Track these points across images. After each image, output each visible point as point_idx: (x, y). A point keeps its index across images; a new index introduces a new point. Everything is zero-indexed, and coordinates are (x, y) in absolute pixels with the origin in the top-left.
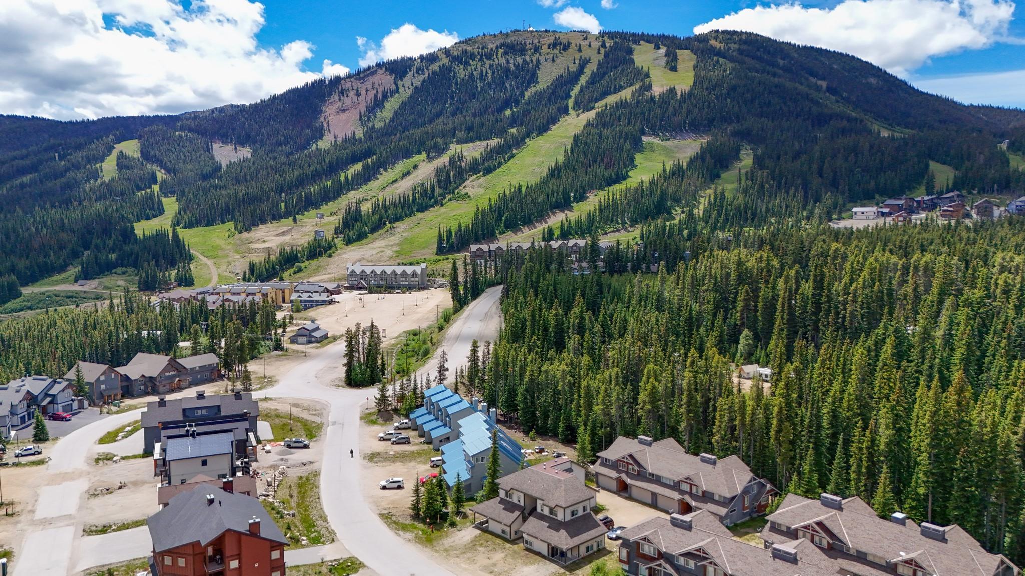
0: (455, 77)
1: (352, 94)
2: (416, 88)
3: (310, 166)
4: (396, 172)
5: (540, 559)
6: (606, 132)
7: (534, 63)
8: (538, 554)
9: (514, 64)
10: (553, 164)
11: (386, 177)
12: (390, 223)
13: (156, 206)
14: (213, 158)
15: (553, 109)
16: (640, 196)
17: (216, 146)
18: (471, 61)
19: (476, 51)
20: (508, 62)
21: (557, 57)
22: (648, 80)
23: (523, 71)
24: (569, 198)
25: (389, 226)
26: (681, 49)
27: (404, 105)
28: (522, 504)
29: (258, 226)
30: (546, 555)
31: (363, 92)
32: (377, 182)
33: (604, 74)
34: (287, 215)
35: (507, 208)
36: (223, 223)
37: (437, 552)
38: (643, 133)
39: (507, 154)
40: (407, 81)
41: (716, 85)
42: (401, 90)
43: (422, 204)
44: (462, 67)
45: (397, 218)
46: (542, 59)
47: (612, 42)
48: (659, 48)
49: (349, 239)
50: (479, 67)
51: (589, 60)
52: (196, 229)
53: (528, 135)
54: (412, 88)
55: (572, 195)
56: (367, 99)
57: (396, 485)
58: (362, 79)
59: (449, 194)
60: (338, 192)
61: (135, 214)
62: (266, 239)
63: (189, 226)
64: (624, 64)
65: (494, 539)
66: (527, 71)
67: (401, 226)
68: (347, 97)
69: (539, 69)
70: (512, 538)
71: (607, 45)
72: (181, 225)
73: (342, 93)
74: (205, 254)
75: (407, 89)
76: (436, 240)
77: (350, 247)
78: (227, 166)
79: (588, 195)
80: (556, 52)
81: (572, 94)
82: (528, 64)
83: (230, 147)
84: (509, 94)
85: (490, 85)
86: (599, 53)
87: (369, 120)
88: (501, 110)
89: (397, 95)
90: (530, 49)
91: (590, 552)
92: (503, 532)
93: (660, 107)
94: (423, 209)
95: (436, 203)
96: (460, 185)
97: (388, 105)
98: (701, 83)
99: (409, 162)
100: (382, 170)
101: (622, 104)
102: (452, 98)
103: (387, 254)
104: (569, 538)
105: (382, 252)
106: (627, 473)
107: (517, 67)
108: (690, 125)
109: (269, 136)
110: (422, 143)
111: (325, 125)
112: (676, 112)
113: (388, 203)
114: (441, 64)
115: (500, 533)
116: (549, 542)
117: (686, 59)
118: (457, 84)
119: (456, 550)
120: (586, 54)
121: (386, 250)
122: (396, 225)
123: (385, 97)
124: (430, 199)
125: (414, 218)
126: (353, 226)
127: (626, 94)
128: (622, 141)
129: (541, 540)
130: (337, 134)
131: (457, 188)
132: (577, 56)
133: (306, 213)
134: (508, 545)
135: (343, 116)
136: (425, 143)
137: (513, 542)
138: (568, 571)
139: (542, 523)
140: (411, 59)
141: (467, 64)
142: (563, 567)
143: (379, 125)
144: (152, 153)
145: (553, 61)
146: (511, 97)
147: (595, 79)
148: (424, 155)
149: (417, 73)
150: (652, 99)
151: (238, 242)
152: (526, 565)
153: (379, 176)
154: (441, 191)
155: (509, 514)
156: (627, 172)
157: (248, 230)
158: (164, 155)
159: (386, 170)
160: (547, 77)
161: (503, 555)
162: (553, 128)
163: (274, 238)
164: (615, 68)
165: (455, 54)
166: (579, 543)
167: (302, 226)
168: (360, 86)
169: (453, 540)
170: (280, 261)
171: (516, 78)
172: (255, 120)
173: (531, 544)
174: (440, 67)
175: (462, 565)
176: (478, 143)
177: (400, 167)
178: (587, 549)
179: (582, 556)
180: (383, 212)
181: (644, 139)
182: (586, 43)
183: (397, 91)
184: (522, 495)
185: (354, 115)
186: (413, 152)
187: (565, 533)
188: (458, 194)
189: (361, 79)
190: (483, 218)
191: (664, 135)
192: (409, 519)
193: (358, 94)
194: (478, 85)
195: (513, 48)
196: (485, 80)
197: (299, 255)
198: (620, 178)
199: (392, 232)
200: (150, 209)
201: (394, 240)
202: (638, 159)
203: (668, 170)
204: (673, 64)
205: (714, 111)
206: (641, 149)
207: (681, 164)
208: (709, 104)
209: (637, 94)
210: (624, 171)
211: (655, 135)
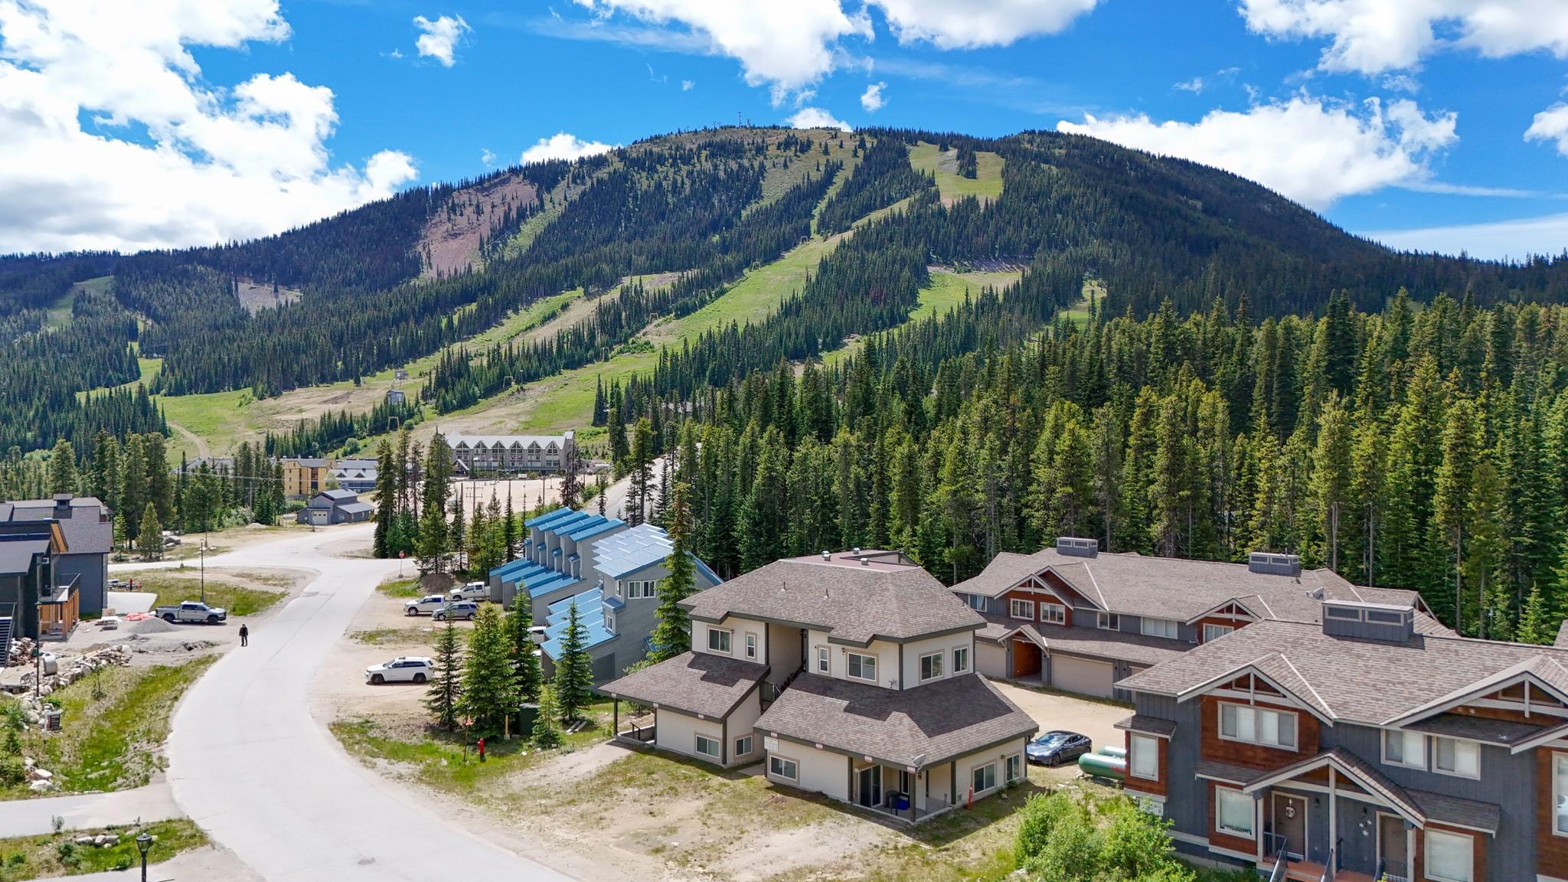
0: (631, 188)
1: (469, 211)
2: (571, 204)
3: (391, 305)
4: (534, 314)
5: (823, 809)
6: (871, 256)
7: (757, 169)
8: (818, 797)
9: (725, 170)
10: (788, 297)
11: (514, 322)
12: (517, 383)
13: (125, 365)
14: (237, 302)
15: (787, 228)
16: (931, 336)
17: (244, 287)
18: (658, 167)
19: (666, 153)
20: (716, 167)
21: (791, 161)
22: (933, 189)
23: (739, 180)
24: (816, 343)
25: (514, 386)
26: (981, 150)
27: (551, 228)
28: (760, 658)
29: (293, 389)
30: (844, 796)
31: (487, 209)
32: (501, 329)
33: (865, 182)
34: (345, 376)
35: (714, 354)
36: (236, 388)
37: (480, 801)
38: (930, 262)
39: (713, 288)
40: (558, 193)
41: (1039, 193)
42: (548, 206)
43: (573, 356)
44: (644, 174)
45: (529, 374)
46: (768, 164)
47: (875, 141)
48: (947, 150)
49: (445, 404)
50: (671, 175)
51: (841, 164)
52: (187, 396)
53: (747, 264)
54: (565, 204)
55: (820, 341)
56: (494, 216)
57: (410, 673)
58: (486, 189)
59: (620, 343)
60: (434, 343)
61: (88, 375)
62: (304, 407)
63: (178, 391)
64: (894, 169)
65: (673, 766)
66: (746, 181)
67: (535, 388)
68: (462, 215)
69: (763, 178)
70: (730, 760)
71: (868, 145)
72: (163, 392)
73: (453, 209)
74: (194, 429)
75: (557, 206)
76: (592, 406)
77: (447, 417)
78: (258, 312)
79: (846, 341)
80: (790, 153)
81: (816, 212)
82: (747, 171)
83: (268, 289)
84: (717, 212)
85: (687, 201)
86: (855, 155)
87: (494, 248)
88: (704, 235)
89: (541, 214)
90: (750, 150)
91: (986, 791)
92: (702, 744)
93: (954, 222)
94: (574, 364)
95: (597, 357)
96: (638, 331)
97: (526, 228)
98: (1016, 190)
99: (556, 301)
100: (509, 312)
101: (897, 220)
102: (629, 220)
103: (509, 426)
104: (922, 735)
105: (500, 422)
106: (1037, 624)
107: (729, 174)
108: (1002, 249)
109: (332, 271)
110: (577, 273)
111: (424, 257)
112: (979, 230)
113: (515, 352)
114: (611, 169)
115: (690, 748)
116: (853, 748)
117: (990, 164)
118: (635, 198)
119: (547, 796)
120: (835, 156)
121: (507, 421)
122: (529, 385)
123: (522, 215)
124: (587, 350)
125: (558, 377)
126: (453, 385)
127: (902, 206)
128: (897, 266)
129: (827, 748)
130: (441, 268)
131: (632, 334)
132: (823, 160)
133: (378, 373)
134: (716, 780)
135: (454, 244)
136: (581, 273)
137: (732, 772)
138: (928, 842)
139: (828, 699)
140: (564, 163)
141: (652, 170)
142: (908, 831)
143: (509, 255)
144: (134, 293)
145: (786, 166)
146: (721, 215)
147: (849, 190)
148: (580, 290)
149: (574, 181)
150: (942, 212)
151: (255, 412)
152: (778, 827)
153: (504, 321)
154: (605, 338)
155: (719, 688)
156: (907, 312)
157: (275, 394)
158: (154, 296)
159: (516, 311)
160: (775, 188)
161: (701, 804)
162: (787, 255)
163: (317, 406)
164: (882, 174)
165: (634, 155)
166: (955, 751)
167: (368, 389)
168: (482, 199)
169: (542, 772)
170: (321, 435)
171: (728, 189)
172: (309, 248)
173: (791, 769)
174: (609, 173)
175: (557, 832)
176: (668, 274)
177: (540, 307)
178: (980, 779)
179: (965, 798)
180: (507, 365)
181: (930, 269)
182: (837, 142)
183: (542, 207)
184: (759, 629)
185: (471, 242)
186: (562, 285)
187: (907, 720)
188: (633, 343)
189: (484, 190)
190: (674, 366)
191: (962, 264)
192: (421, 733)
193: (479, 211)
194: (670, 201)
195: (721, 147)
196: (680, 193)
197: (356, 426)
198: (896, 319)
199: (521, 395)
200: (115, 370)
201: (521, 407)
202: (923, 295)
203: (974, 302)
204: (970, 168)
205: (1038, 230)
206: (926, 283)
207: (994, 292)
208: (1030, 220)
209: (917, 205)
210: (903, 308)
211: (948, 264)
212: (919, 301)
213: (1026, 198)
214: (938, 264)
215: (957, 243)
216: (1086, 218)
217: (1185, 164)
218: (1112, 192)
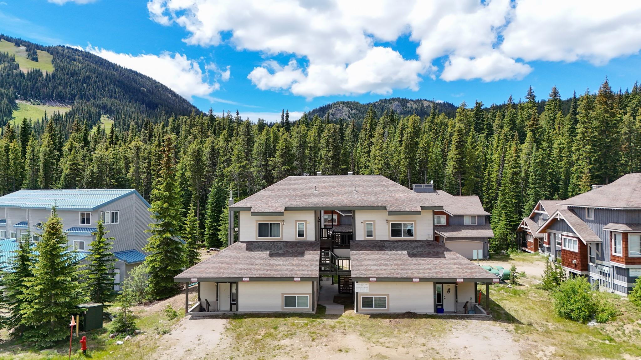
8: (408, 315)
22: (15, 63)
26: (39, 49)
38: (17, 98)
41: (74, 73)
48: (19, 46)
93: (29, 80)
108: (57, 97)
112: (43, 86)
115: (278, 306)
117: (45, 56)
156: (7, 120)
181: (17, 101)
191: (35, 101)
202: (15, 114)
203: (49, 118)
204: (35, 57)
205: (75, 90)
206: (16, 108)
207: (61, 115)
208: (71, 85)
209: (7, 69)
210: (5, 118)
211: (26, 99)
212: (13, 116)
213: (68, 74)
214: (22, 99)
215: (32, 91)
216: (98, 87)
217: (136, 73)
218: (110, 78)
